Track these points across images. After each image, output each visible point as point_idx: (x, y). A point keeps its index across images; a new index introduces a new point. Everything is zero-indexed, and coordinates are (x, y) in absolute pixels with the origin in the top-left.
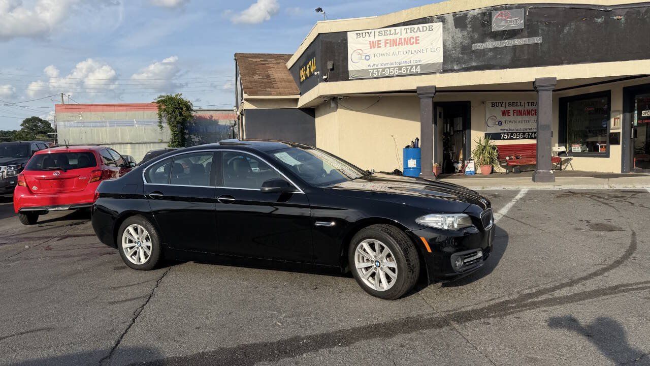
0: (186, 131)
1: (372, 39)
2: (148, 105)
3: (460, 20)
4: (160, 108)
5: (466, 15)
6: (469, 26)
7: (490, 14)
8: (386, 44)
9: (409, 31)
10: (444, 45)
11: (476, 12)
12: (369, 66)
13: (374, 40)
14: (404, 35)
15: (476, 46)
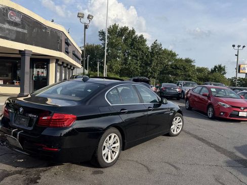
7: (7, 10)
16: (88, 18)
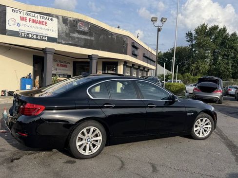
1: (21, 15)
3: (65, 20)
5: (67, 19)
6: (69, 24)
7: (77, 22)
8: (30, 20)
9: (42, 18)
10: (58, 30)
11: (71, 19)
12: (20, 30)
13: (23, 17)
14: (39, 19)
15: (72, 35)
16: (162, 21)
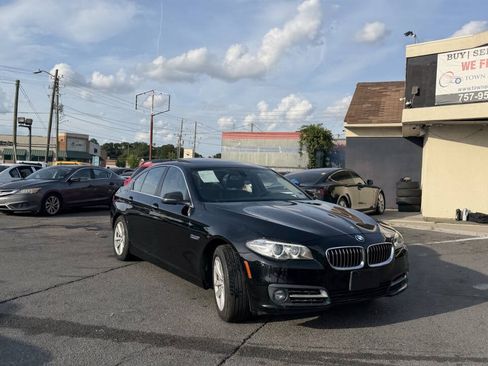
0: (328, 159)
1: (465, 59)
2: (292, 134)
4: (302, 137)
8: (481, 64)
12: (460, 90)
13: (467, 61)
